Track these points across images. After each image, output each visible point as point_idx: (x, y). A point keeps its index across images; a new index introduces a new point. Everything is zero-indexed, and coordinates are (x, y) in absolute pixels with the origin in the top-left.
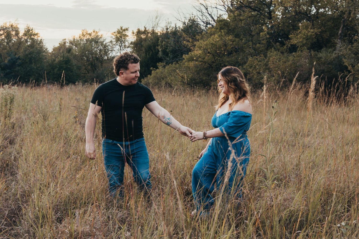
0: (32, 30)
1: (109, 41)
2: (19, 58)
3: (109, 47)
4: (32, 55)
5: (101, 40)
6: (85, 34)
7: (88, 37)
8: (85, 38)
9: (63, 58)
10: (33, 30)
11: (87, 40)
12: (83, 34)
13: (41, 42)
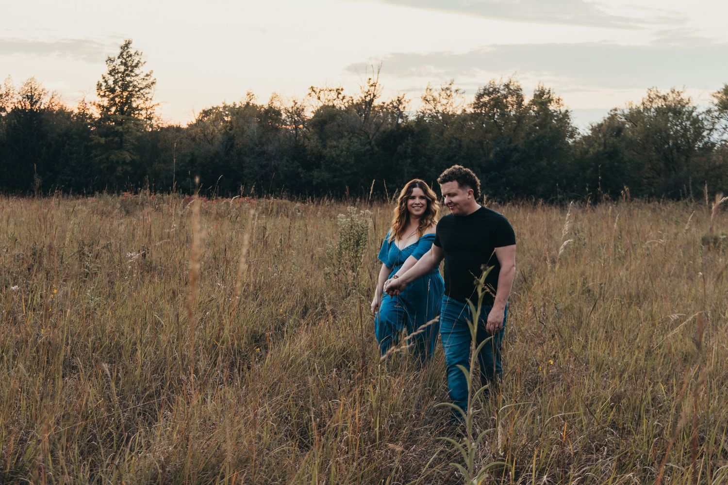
0: (549, 93)
1: (705, 110)
2: (516, 149)
3: (705, 123)
4: (541, 142)
5: (688, 108)
6: (653, 96)
7: (660, 103)
8: (655, 106)
9: (605, 148)
10: (551, 92)
11: (658, 110)
12: (650, 97)
13: (566, 115)
